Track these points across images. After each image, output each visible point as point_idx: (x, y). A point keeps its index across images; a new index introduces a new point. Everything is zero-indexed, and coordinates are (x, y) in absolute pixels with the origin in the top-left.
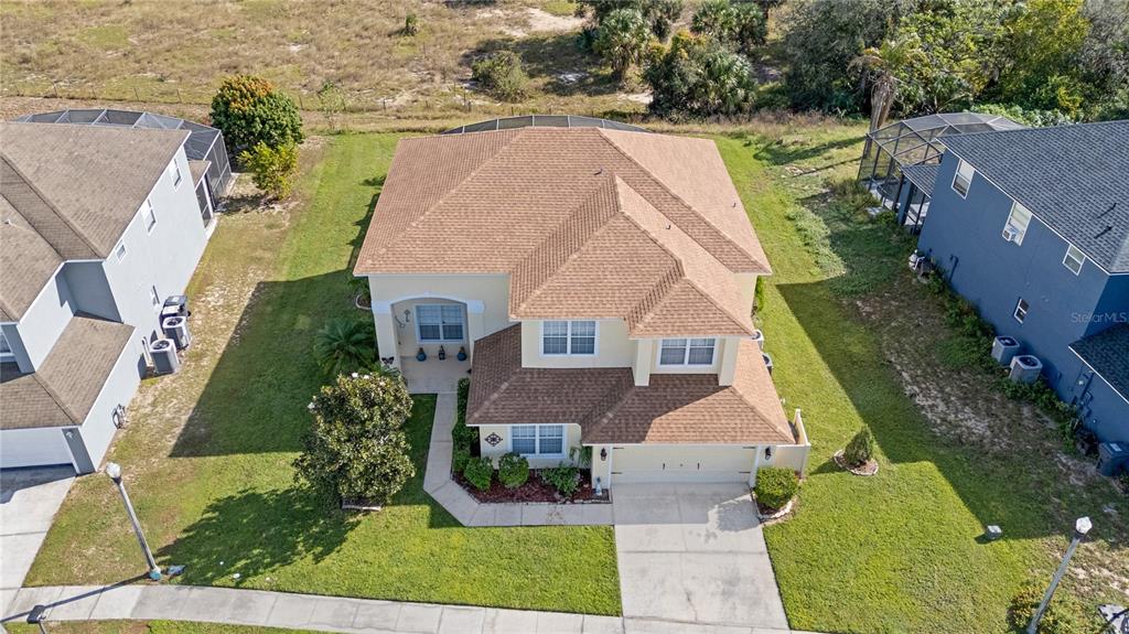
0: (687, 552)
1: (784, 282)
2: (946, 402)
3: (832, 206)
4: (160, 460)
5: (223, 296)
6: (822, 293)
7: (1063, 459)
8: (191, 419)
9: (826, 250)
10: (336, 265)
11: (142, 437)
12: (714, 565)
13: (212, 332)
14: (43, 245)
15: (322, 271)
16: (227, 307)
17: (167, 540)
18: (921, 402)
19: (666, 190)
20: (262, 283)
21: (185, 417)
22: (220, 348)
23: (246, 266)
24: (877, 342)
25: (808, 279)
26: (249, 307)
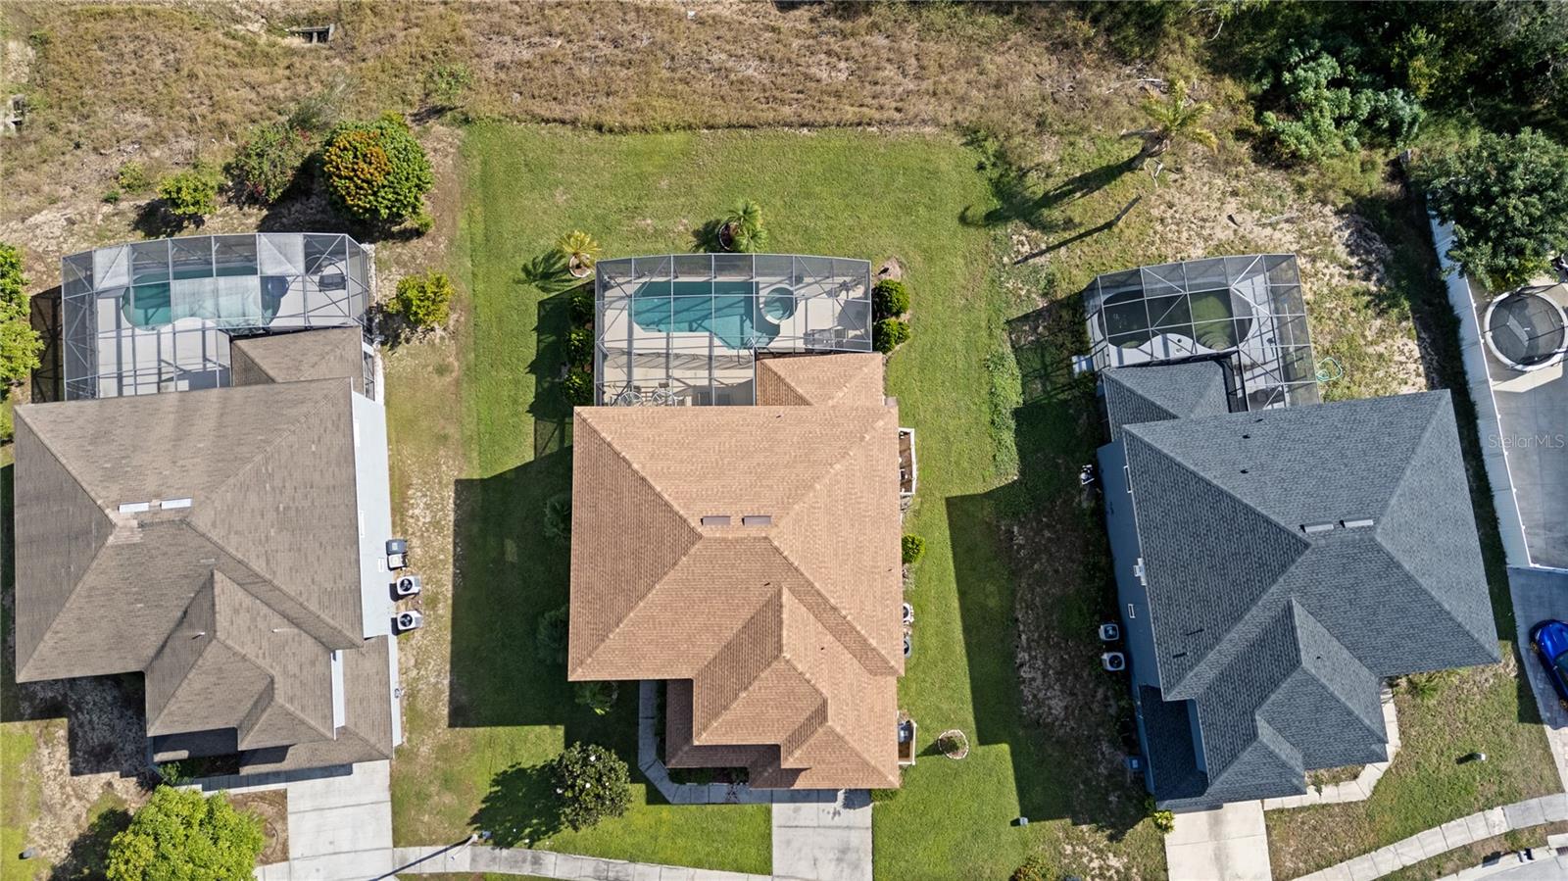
0: (819, 827)
1: (956, 492)
2: (1045, 675)
3: (1039, 346)
4: (443, 731)
5: (428, 506)
6: (987, 512)
7: (1105, 747)
8: (451, 684)
9: (1008, 437)
10: (521, 451)
11: (422, 706)
12: (835, 838)
13: (434, 566)
14: (310, 641)
15: (511, 463)
16: (436, 524)
17: (474, 811)
18: (1025, 673)
19: (826, 601)
20: (458, 482)
21: (446, 682)
22: (448, 590)
23: (435, 450)
24: (1013, 593)
25: (979, 488)
26: (457, 524)
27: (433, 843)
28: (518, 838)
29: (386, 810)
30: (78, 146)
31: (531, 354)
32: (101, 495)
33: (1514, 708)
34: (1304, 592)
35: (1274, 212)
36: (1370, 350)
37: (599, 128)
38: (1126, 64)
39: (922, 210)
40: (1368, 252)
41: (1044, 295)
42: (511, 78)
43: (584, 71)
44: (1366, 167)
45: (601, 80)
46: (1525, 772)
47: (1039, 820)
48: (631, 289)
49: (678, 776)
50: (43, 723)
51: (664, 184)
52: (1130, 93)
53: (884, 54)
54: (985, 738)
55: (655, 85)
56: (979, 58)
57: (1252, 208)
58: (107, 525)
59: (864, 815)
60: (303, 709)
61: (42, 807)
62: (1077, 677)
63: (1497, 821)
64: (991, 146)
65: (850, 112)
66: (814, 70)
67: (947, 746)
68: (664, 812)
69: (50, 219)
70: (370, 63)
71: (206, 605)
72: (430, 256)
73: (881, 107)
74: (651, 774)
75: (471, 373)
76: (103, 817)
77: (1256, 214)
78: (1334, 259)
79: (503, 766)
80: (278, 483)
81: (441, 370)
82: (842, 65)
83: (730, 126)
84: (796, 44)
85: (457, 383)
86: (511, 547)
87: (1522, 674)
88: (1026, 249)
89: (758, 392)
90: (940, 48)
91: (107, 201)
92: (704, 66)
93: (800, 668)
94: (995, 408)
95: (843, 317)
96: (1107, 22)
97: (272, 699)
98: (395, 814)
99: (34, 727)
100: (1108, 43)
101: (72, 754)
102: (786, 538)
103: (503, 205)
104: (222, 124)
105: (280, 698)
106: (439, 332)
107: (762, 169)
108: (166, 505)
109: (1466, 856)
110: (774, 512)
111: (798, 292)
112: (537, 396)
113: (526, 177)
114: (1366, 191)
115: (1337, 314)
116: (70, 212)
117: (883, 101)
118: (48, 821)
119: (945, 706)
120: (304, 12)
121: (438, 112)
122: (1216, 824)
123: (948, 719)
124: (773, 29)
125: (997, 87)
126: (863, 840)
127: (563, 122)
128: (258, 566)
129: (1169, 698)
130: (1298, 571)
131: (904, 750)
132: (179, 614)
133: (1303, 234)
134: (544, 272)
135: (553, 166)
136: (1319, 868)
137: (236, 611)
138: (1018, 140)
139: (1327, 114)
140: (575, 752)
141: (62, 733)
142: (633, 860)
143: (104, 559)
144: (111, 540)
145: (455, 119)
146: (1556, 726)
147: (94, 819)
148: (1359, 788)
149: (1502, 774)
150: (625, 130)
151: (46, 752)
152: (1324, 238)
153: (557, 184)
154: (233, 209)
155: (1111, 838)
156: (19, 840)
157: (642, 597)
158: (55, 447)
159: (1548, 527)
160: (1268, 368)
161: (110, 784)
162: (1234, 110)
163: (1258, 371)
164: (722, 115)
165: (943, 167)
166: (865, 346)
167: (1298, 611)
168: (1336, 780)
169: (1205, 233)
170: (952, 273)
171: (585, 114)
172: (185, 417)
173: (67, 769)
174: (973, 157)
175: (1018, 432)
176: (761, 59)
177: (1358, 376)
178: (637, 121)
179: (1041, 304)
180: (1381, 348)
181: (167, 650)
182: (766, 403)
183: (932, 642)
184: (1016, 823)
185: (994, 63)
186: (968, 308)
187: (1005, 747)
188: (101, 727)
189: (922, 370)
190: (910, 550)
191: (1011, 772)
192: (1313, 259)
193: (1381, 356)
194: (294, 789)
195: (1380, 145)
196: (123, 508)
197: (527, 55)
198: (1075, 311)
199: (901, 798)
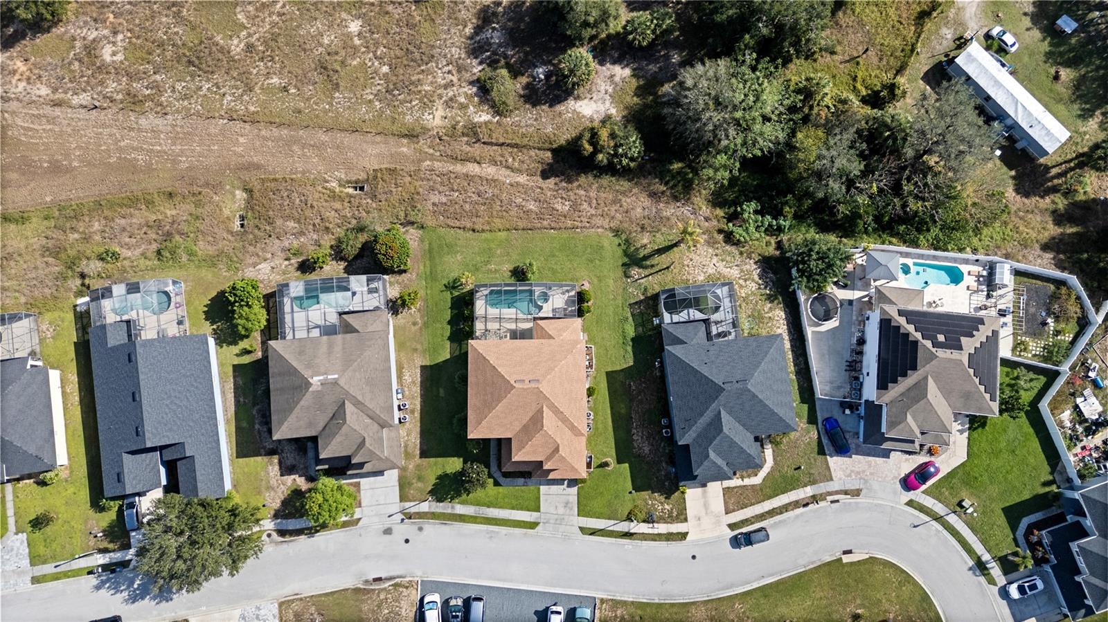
0: (558, 494)
1: (610, 370)
2: (642, 438)
3: (641, 313)
4: (417, 460)
5: (410, 376)
6: (621, 377)
7: (664, 465)
8: (420, 442)
9: (629, 349)
10: (445, 354)
11: (410, 450)
12: (564, 498)
13: (413, 398)
14: (376, 425)
15: (441, 359)
16: (413, 382)
17: (430, 489)
18: (635, 437)
19: (559, 410)
20: (421, 366)
21: (418, 441)
22: (418, 407)
23: (413, 354)
24: (631, 407)
25: (618, 368)
26: (421, 382)
27: (414, 501)
28: (446, 499)
29: (397, 488)
30: (270, 236)
31: (448, 317)
32: (306, 374)
33: (816, 450)
34: (725, 406)
35: (731, 262)
36: (766, 315)
37: (474, 230)
38: (678, 201)
39: (597, 262)
40: (766, 278)
41: (643, 294)
42: (440, 209)
43: (467, 207)
44: (768, 244)
45: (474, 211)
46: (819, 473)
47: (639, 491)
48: (486, 292)
49: (507, 475)
50: (269, 457)
51: (499, 252)
52: (678, 214)
53: (583, 198)
54: (619, 461)
55: (495, 213)
56: (620, 200)
57: (722, 261)
58: (308, 384)
59: (574, 490)
60: (375, 448)
61: (270, 488)
62: (654, 439)
63: (808, 491)
64: (624, 236)
65: (569, 223)
66: (556, 206)
67: (606, 464)
68: (500, 489)
69: (265, 267)
70: (384, 203)
71: (342, 412)
72: (410, 280)
73: (581, 221)
74: (495, 475)
75: (426, 325)
76: (292, 491)
77: (724, 263)
78: (753, 280)
79: (440, 473)
80: (365, 369)
81: (415, 324)
82: (567, 203)
83: (523, 229)
84: (549, 194)
85: (421, 328)
86: (442, 392)
87: (819, 438)
88: (636, 277)
89: (534, 333)
90: (604, 195)
91: (286, 260)
92: (514, 204)
93: (550, 433)
94: (624, 337)
95: (567, 303)
96: (671, 184)
97: (364, 445)
98: (400, 490)
99: (266, 459)
100: (671, 193)
101: (280, 469)
102: (545, 388)
103: (437, 261)
104: (327, 228)
105: (367, 444)
106: (414, 309)
107: (536, 246)
108: (329, 377)
109: (796, 504)
110: (540, 379)
111: (550, 293)
112: (451, 333)
113: (446, 249)
114: (767, 254)
115: (754, 302)
116: (272, 264)
117: (582, 219)
118: (272, 493)
119: (605, 450)
120: (354, 179)
121: (412, 223)
122: (705, 493)
123: (606, 455)
124: (540, 188)
125: (627, 212)
126: (574, 499)
127: (460, 228)
128: (360, 398)
129: (680, 444)
130: (722, 398)
131: (589, 465)
132: (331, 415)
133: (742, 271)
134: (453, 285)
135: (456, 245)
136: (742, 508)
137: (352, 414)
138: (635, 234)
139: (752, 225)
140: (469, 464)
141: (276, 461)
142: (488, 507)
143: (308, 396)
144: (311, 389)
145: (418, 227)
146: (831, 456)
147: (289, 492)
148: (757, 480)
149: (810, 474)
150: (483, 231)
151: (270, 468)
152: (749, 272)
153: (458, 252)
154: (334, 262)
155: (666, 498)
156: (262, 500)
157: (494, 409)
158: (286, 356)
159: (831, 382)
160: (727, 322)
161: (295, 480)
162: (718, 221)
163: (723, 323)
164: (521, 224)
165: (605, 244)
166: (575, 316)
167: (723, 412)
168: (749, 476)
169: (704, 270)
170: (609, 286)
171: (469, 225)
172: (331, 346)
173: (279, 474)
174: (617, 241)
175: (633, 347)
176: (536, 201)
177: (761, 325)
178: (488, 228)
179: (642, 298)
180: (770, 315)
181: (327, 428)
182: (537, 338)
183: (600, 426)
184: (630, 493)
185: (627, 201)
186: (615, 299)
187: (627, 465)
188: (291, 458)
189: (597, 323)
190: (590, 392)
191: (629, 474)
192: (746, 280)
193: (770, 317)
194: (363, 481)
195: (774, 235)
196: (315, 378)
197: (444, 200)
198: (654, 301)
199: (588, 482)
